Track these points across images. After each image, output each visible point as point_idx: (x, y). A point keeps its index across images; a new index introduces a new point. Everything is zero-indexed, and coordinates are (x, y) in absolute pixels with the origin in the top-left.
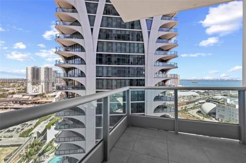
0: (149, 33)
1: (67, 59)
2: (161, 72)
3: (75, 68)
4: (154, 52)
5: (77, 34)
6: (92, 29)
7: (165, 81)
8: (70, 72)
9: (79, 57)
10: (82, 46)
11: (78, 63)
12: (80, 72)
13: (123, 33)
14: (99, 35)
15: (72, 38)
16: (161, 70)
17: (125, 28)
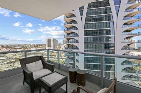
0: (117, 14)
1: (68, 34)
2: (126, 39)
3: (72, 38)
4: (121, 26)
5: (74, 21)
6: (82, 18)
7: (129, 45)
8: (70, 41)
9: (75, 33)
10: (76, 27)
11: (74, 36)
12: (75, 40)
13: (100, 17)
14: (86, 20)
15: (71, 23)
16: (126, 38)
17: (101, 14)
